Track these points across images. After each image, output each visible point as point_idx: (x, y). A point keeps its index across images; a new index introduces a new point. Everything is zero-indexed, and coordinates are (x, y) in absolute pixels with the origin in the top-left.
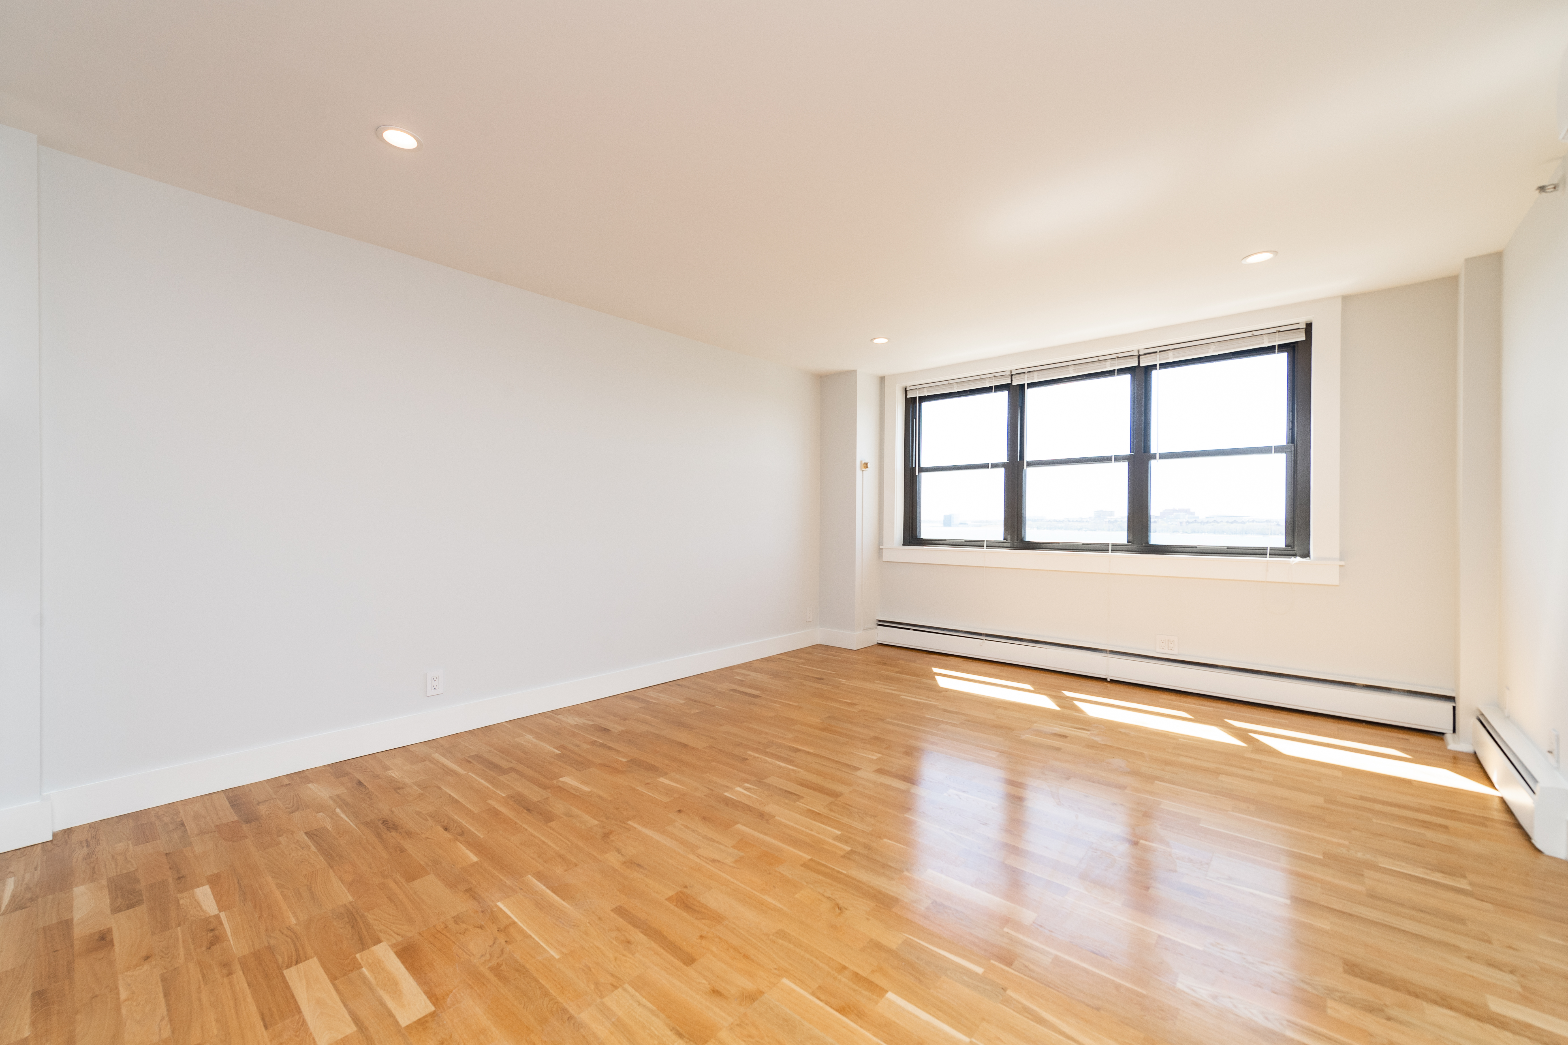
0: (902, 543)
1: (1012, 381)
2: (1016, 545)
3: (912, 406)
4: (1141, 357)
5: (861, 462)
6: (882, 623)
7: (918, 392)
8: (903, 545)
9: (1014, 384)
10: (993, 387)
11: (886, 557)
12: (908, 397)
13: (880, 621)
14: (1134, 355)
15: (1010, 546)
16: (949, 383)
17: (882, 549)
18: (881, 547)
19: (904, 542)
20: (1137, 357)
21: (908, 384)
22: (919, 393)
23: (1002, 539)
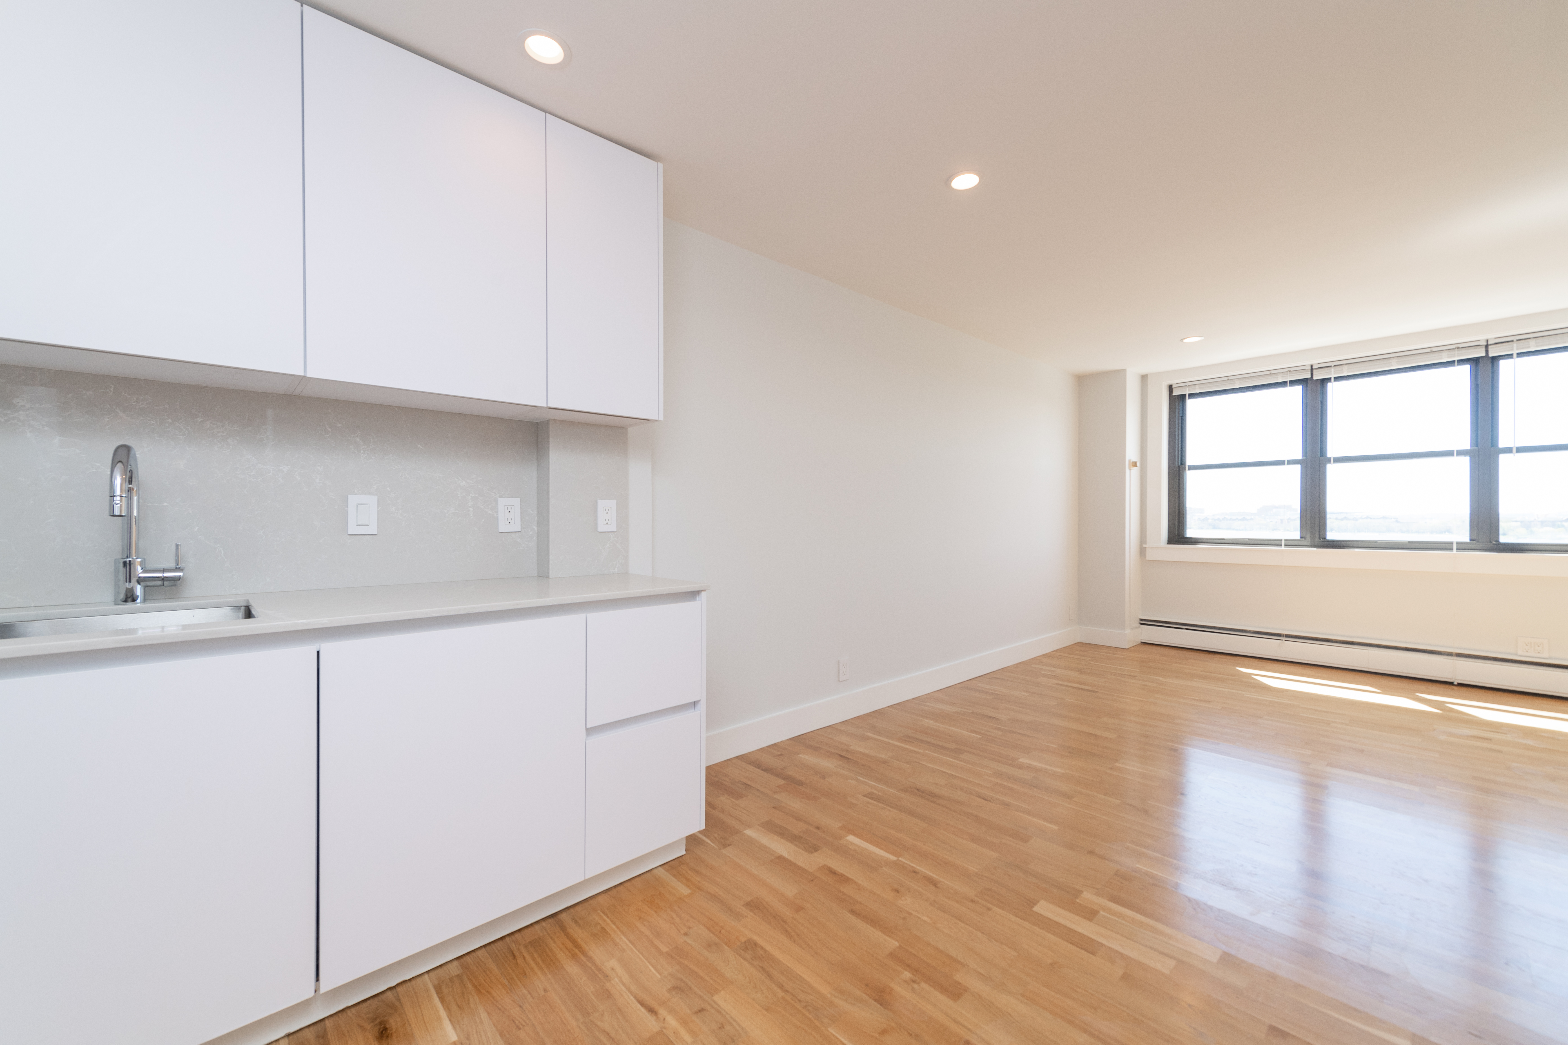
0: (1167, 542)
1: (1312, 375)
2: (1316, 544)
3: (1177, 403)
4: (1490, 347)
5: (1129, 461)
6: (1144, 622)
7: (1187, 389)
8: (1168, 544)
9: (1315, 378)
10: (1288, 382)
11: (1150, 555)
12: (1174, 394)
13: (1141, 620)
14: (1481, 344)
15: (1309, 544)
16: (1228, 379)
17: (1145, 547)
18: (1144, 546)
19: (1168, 541)
20: (1484, 347)
21: (1174, 382)
22: (1189, 390)
23: (1298, 537)
